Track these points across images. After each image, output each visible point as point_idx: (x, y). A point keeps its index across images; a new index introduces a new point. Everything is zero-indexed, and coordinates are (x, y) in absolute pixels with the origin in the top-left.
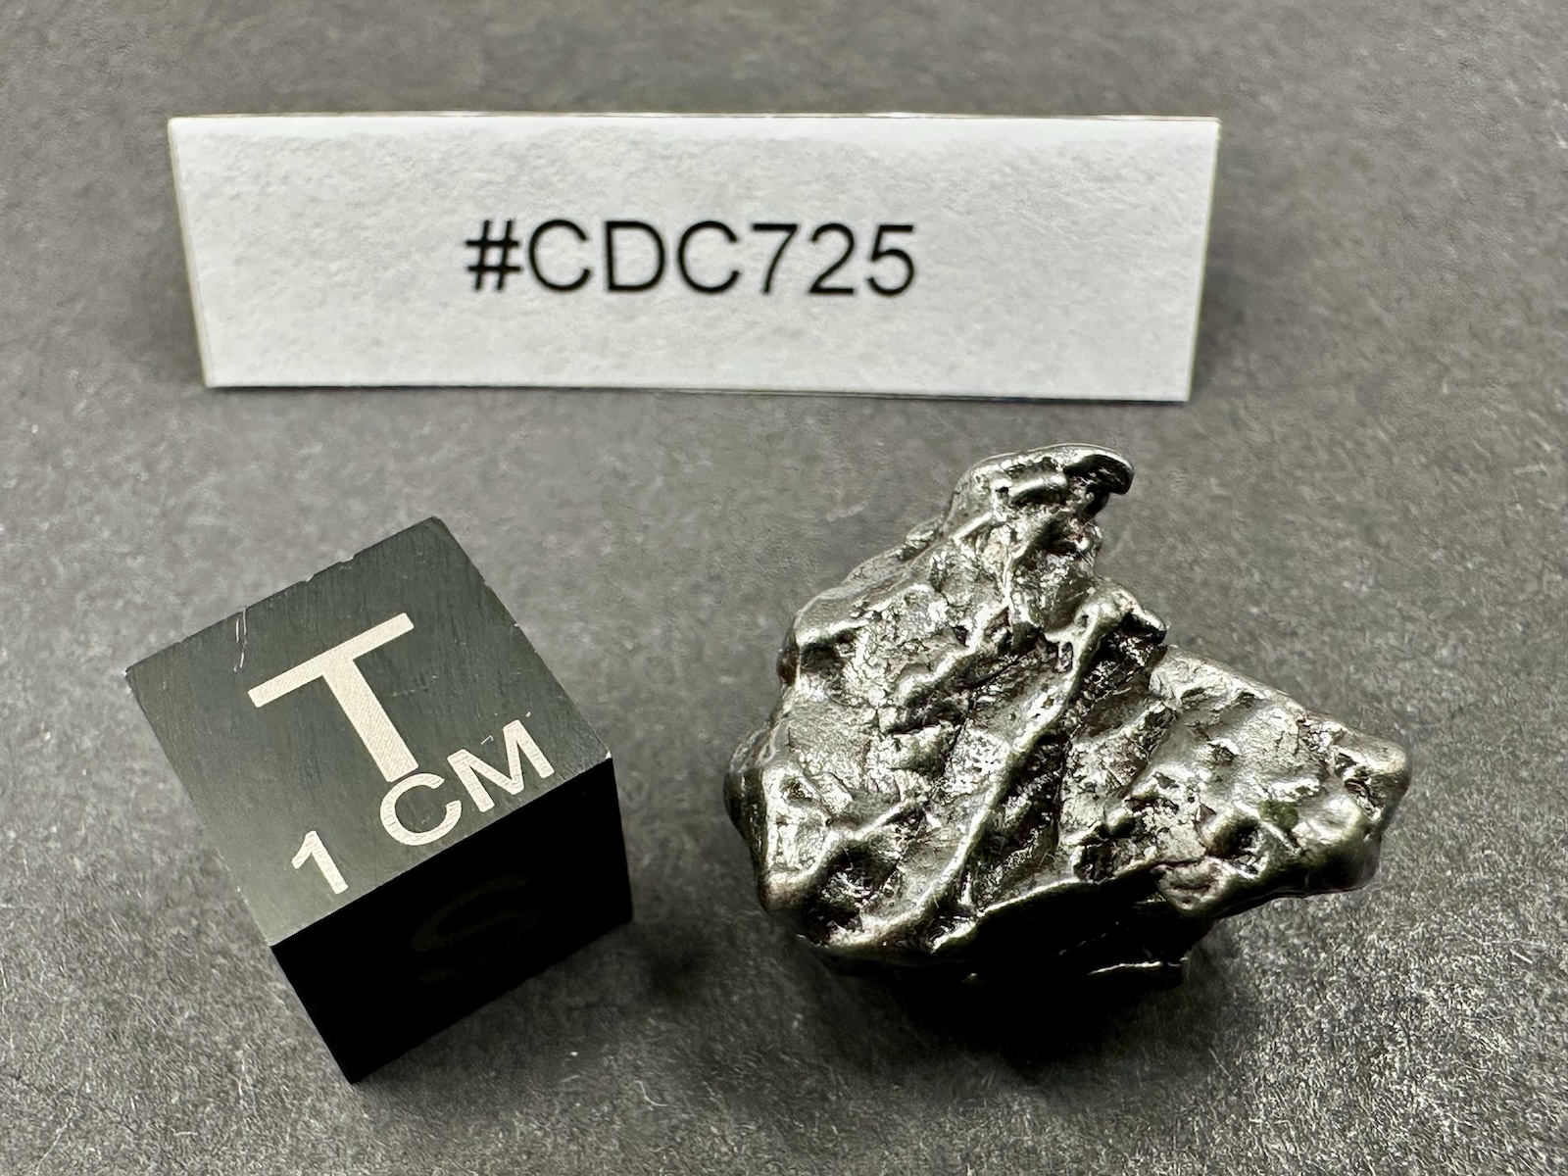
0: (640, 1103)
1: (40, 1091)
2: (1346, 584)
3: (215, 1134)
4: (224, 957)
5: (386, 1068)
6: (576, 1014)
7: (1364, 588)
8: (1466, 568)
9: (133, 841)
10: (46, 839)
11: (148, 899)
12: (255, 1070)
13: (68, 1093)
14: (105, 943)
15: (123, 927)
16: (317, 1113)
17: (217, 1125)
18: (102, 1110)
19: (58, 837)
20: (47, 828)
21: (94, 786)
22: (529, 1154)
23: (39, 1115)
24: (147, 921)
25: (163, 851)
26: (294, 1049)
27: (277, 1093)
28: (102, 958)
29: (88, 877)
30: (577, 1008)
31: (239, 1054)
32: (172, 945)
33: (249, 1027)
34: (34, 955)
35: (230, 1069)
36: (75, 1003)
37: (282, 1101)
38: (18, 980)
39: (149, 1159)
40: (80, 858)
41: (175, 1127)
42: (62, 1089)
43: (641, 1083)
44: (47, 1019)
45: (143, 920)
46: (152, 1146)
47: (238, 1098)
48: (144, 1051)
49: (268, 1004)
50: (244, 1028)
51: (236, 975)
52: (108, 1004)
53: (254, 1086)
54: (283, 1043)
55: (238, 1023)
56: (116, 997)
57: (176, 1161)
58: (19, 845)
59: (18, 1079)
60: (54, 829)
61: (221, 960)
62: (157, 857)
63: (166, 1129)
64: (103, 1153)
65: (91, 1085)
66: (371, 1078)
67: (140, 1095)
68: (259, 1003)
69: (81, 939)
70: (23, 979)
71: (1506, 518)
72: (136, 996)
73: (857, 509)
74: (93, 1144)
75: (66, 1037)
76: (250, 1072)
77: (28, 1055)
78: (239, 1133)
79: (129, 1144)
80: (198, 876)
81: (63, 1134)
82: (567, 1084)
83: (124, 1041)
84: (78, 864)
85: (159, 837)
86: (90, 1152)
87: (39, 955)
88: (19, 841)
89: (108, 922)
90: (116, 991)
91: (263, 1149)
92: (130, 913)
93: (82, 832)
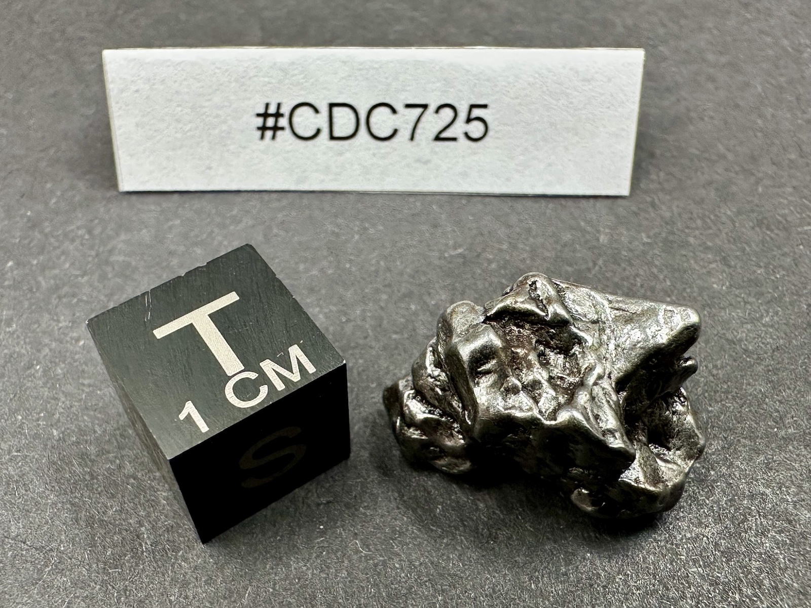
0: (357, 552)
1: (36, 549)
2: (715, 286)
3: (130, 570)
4: (134, 479)
5: (221, 536)
6: (322, 507)
7: (724, 288)
8: (777, 278)
9: (84, 421)
10: (38, 420)
11: (92, 450)
12: (152, 537)
13: (51, 550)
14: (71, 473)
15: (80, 465)
16: (186, 560)
17: (132, 566)
18: (71, 559)
19: (44, 418)
20: (39, 414)
21: (63, 392)
22: (299, 579)
23: (37, 562)
24: (92, 461)
25: (100, 426)
26: (172, 527)
27: (164, 549)
28: (68, 480)
29: (60, 439)
30: (322, 503)
31: (143, 529)
32: (106, 473)
33: (148, 515)
34: (32, 479)
35: (138, 537)
36: (54, 504)
37: (167, 553)
38: (24, 492)
39: (96, 583)
40: (56, 430)
41: (110, 567)
42: (48, 548)
43: (357, 542)
44: (39, 512)
45: (91, 461)
46: (97, 577)
47: (143, 552)
48: (92, 527)
49: (158, 503)
50: (145, 516)
51: (140, 489)
52: (72, 504)
53: (151, 545)
54: (166, 523)
55: (142, 513)
56: (77, 500)
57: (110, 585)
58: (24, 423)
59: (24, 543)
60: (42, 415)
61: (132, 481)
62: (97, 428)
63: (104, 568)
64: (71, 582)
65: (64, 546)
66: (213, 540)
67: (90, 551)
68: (153, 503)
69: (57, 471)
70: (26, 491)
71: (795, 253)
72: (87, 499)
73: (460, 251)
74: (65, 576)
75: (50, 521)
76: (148, 537)
77: (30, 531)
78: (143, 570)
79: (84, 576)
80: (118, 437)
81: (49, 571)
82: (318, 543)
83: (82, 523)
84: (55, 433)
85: (98, 419)
86: (64, 581)
87: (35, 480)
88: (24, 421)
89: (71, 462)
90: (76, 497)
91: (157, 578)
92: (83, 456)
93: (58, 415)
